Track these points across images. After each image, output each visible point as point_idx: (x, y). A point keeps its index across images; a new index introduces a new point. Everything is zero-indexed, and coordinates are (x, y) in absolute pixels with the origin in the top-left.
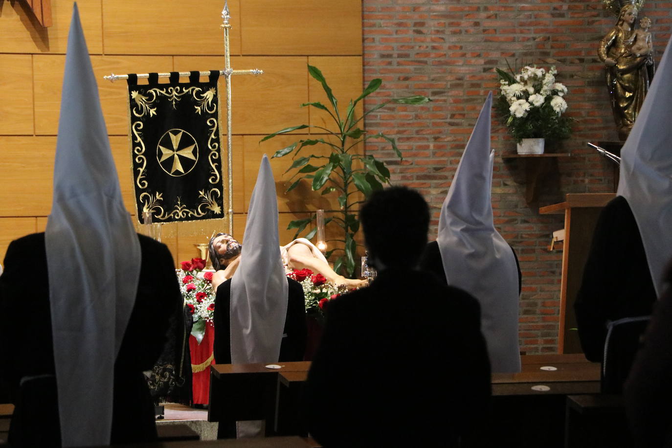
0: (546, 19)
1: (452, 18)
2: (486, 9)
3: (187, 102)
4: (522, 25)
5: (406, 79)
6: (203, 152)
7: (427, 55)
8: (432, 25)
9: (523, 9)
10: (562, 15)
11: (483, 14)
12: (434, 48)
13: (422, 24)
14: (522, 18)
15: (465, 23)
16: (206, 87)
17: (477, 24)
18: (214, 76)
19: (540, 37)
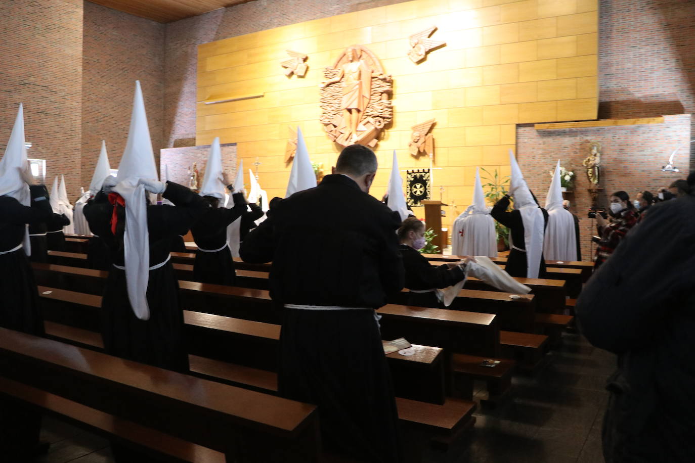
0: (572, 154)
1: (543, 155)
2: (554, 152)
3: (422, 177)
4: (565, 156)
5: (530, 171)
6: (426, 189)
7: (536, 165)
8: (538, 157)
9: (565, 152)
10: (576, 153)
11: (553, 153)
12: (538, 163)
13: (534, 156)
14: (565, 154)
15: (547, 156)
16: (426, 173)
17: (551, 156)
18: (429, 170)
19: (570, 159)
